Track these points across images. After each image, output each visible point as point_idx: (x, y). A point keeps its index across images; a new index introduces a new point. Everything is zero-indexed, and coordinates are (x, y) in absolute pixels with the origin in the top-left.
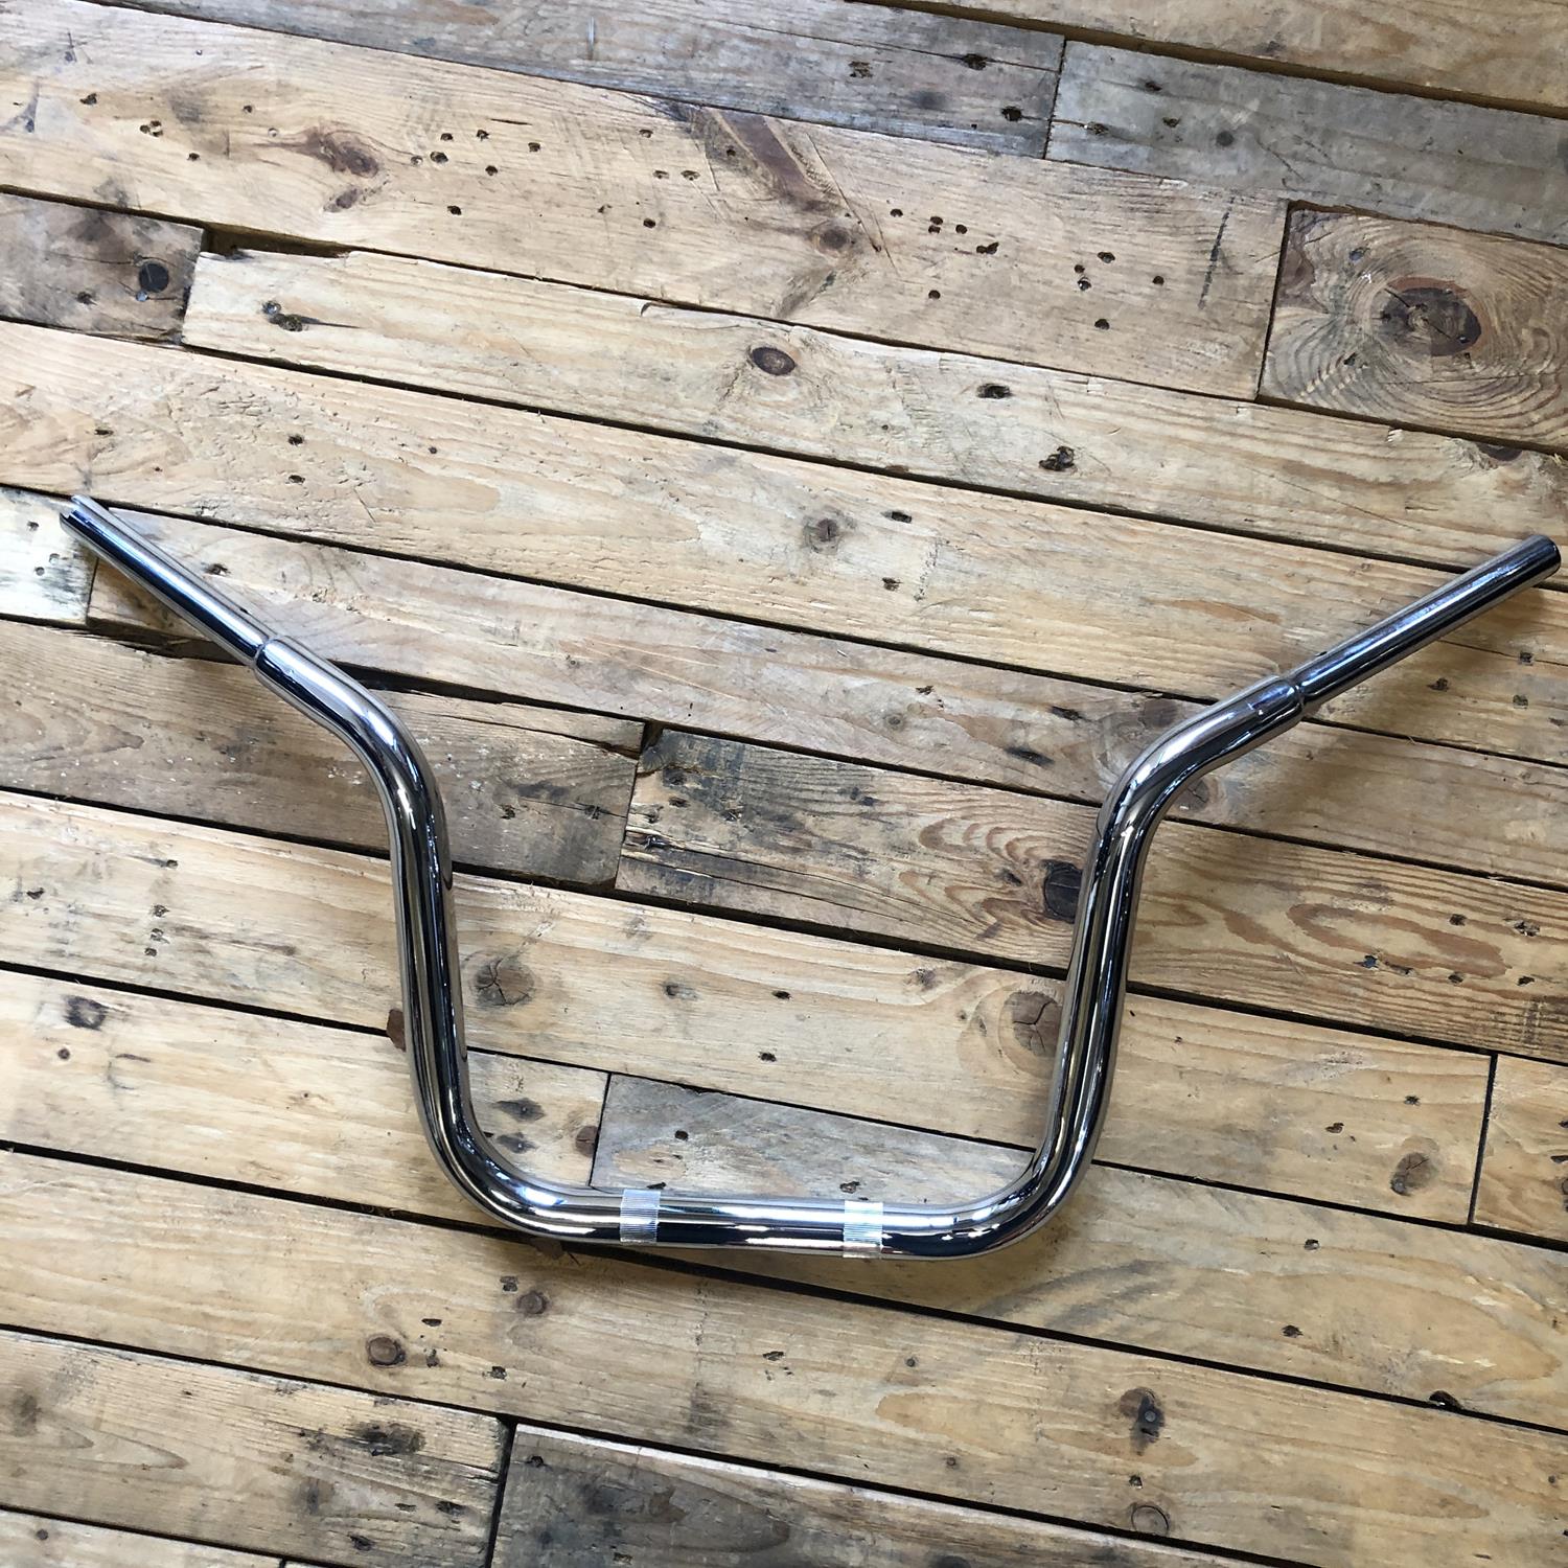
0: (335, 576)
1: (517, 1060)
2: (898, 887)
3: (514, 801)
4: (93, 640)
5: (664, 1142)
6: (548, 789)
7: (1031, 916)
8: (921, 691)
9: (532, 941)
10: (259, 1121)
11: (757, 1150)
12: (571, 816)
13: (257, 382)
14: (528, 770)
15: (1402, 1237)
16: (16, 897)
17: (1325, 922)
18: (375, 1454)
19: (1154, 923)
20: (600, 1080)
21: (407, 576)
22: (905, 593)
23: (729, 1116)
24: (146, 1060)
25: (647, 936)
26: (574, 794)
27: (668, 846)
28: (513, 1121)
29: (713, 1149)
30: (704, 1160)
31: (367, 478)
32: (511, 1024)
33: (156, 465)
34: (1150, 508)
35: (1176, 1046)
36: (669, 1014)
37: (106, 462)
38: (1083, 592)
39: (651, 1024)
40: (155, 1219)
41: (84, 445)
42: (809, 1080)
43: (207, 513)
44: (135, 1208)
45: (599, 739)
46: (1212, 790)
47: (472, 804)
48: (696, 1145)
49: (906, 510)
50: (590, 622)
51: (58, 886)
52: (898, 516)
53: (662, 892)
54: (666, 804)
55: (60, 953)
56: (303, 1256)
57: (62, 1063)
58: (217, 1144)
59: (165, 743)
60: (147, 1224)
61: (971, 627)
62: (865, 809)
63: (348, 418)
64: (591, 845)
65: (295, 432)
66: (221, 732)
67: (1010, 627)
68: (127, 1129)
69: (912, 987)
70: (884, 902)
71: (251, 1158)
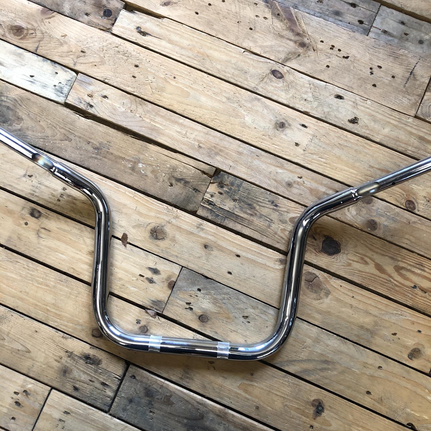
0: (138, 106)
1: (156, 256)
2: (279, 232)
3: (174, 182)
4: (65, 108)
5: (194, 291)
6: (184, 181)
7: (317, 250)
8: (299, 177)
9: (169, 223)
10: (78, 256)
11: (221, 300)
12: (189, 190)
13: (129, 48)
14: (179, 174)
15: (408, 372)
16: (25, 176)
17: (404, 272)
18: (86, 363)
19: (353, 261)
20: (179, 268)
21: (158, 111)
22: (301, 148)
23: (214, 288)
24: (49, 231)
25: (203, 229)
26: (191, 184)
27: (214, 205)
28: (151, 274)
29: (207, 296)
30: (204, 299)
31: (154, 81)
32: (157, 246)
33: (95, 64)
34: (378, 140)
35: (352, 299)
36: (204, 254)
37: (81, 60)
38: (353, 160)
39: (198, 255)
40: (40, 278)
41: (77, 54)
42: (240, 283)
43: (106, 81)
44: (35, 273)
45: (202, 170)
46: (378, 226)
47: (161, 180)
48: (202, 293)
49: (306, 125)
50: (207, 136)
51: (37, 175)
52: (303, 126)
53: (210, 218)
54: (217, 193)
55: (33, 195)
56: (80, 299)
57: (25, 226)
58: (64, 260)
59: (78, 142)
60: (37, 279)
61: (318, 162)
62: (275, 208)
63: (152, 63)
64: (192, 200)
65: (137, 64)
66: (95, 143)
67: (329, 165)
68: (38, 249)
69: (277, 263)
70: (274, 236)
71: (72, 267)
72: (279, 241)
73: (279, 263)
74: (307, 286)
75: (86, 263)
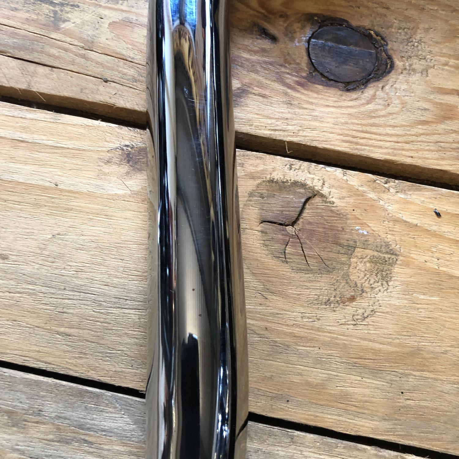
2: (105, 39)
69: (114, 168)
70: (83, 57)
72: (108, 75)
73: (125, 168)
74: (278, 247)
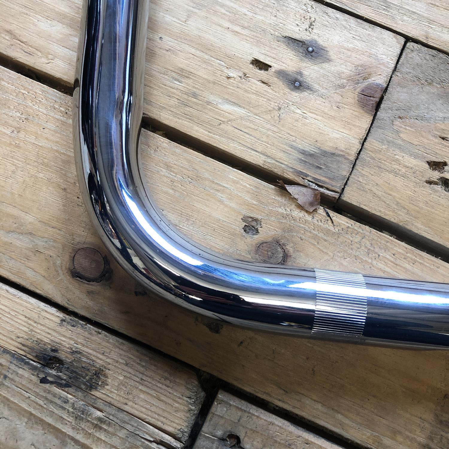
18: (44, 381)
28: (295, 58)
56: (32, 139)
71: (7, 27)
75: (61, 18)
